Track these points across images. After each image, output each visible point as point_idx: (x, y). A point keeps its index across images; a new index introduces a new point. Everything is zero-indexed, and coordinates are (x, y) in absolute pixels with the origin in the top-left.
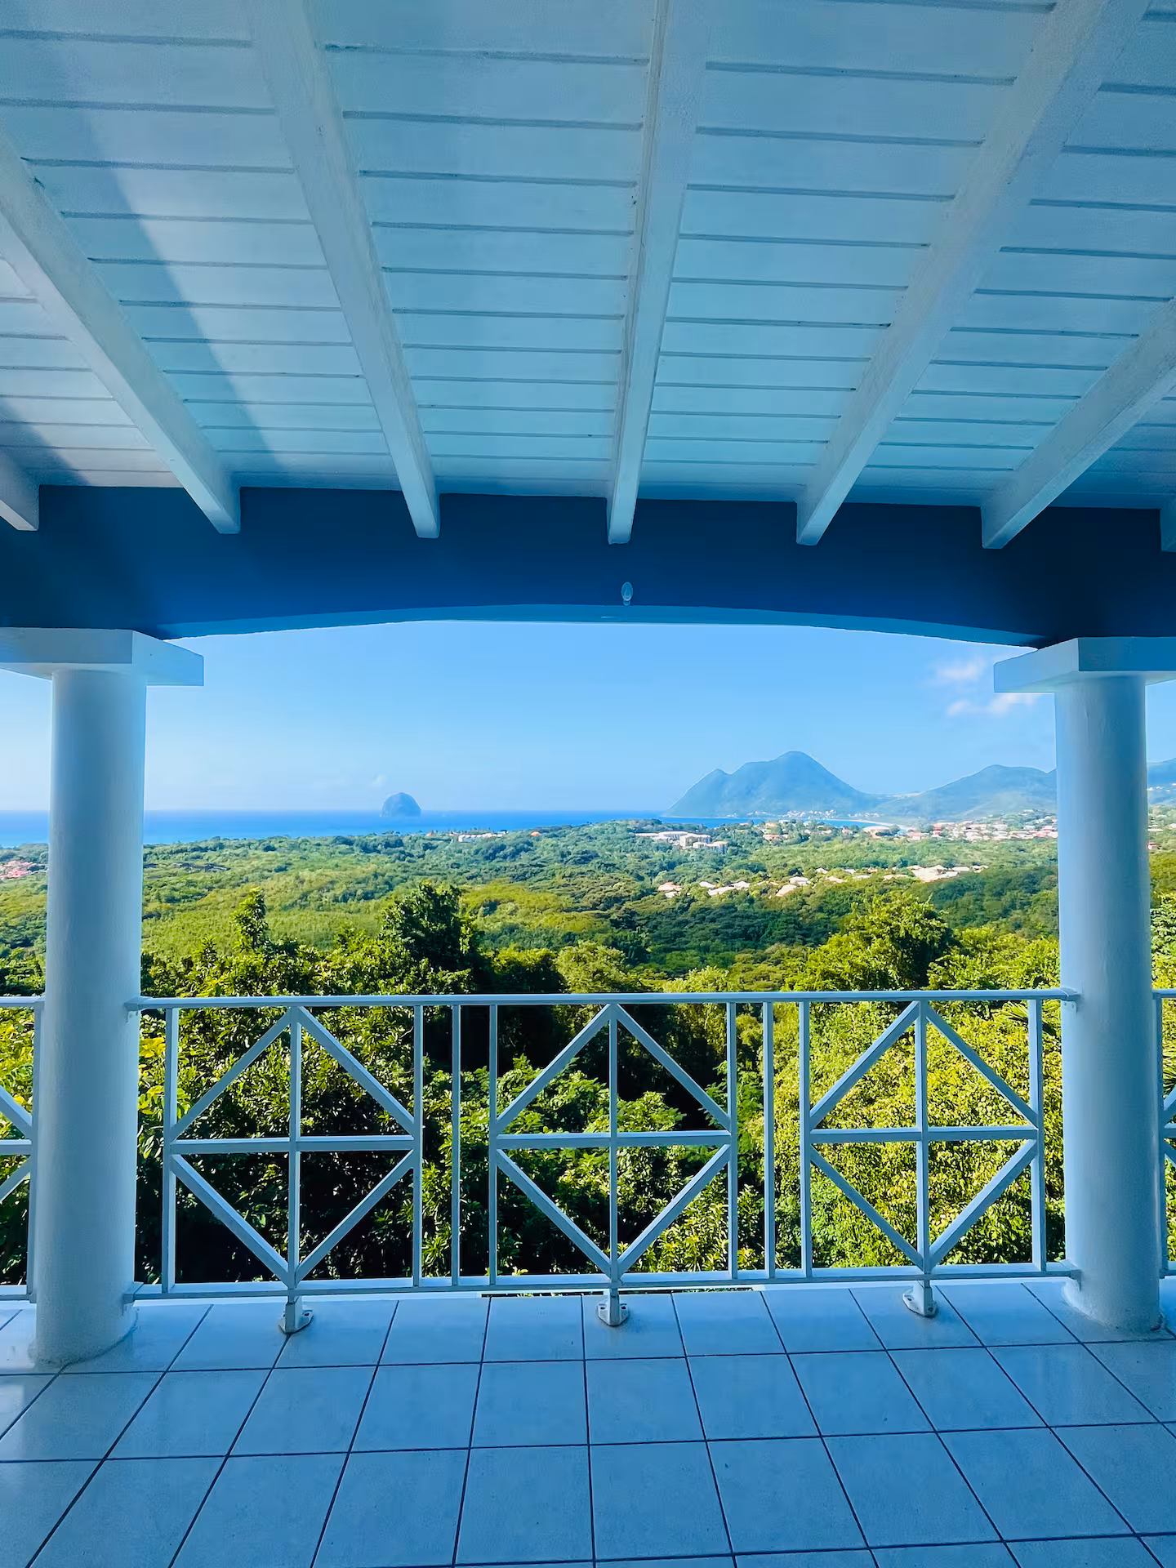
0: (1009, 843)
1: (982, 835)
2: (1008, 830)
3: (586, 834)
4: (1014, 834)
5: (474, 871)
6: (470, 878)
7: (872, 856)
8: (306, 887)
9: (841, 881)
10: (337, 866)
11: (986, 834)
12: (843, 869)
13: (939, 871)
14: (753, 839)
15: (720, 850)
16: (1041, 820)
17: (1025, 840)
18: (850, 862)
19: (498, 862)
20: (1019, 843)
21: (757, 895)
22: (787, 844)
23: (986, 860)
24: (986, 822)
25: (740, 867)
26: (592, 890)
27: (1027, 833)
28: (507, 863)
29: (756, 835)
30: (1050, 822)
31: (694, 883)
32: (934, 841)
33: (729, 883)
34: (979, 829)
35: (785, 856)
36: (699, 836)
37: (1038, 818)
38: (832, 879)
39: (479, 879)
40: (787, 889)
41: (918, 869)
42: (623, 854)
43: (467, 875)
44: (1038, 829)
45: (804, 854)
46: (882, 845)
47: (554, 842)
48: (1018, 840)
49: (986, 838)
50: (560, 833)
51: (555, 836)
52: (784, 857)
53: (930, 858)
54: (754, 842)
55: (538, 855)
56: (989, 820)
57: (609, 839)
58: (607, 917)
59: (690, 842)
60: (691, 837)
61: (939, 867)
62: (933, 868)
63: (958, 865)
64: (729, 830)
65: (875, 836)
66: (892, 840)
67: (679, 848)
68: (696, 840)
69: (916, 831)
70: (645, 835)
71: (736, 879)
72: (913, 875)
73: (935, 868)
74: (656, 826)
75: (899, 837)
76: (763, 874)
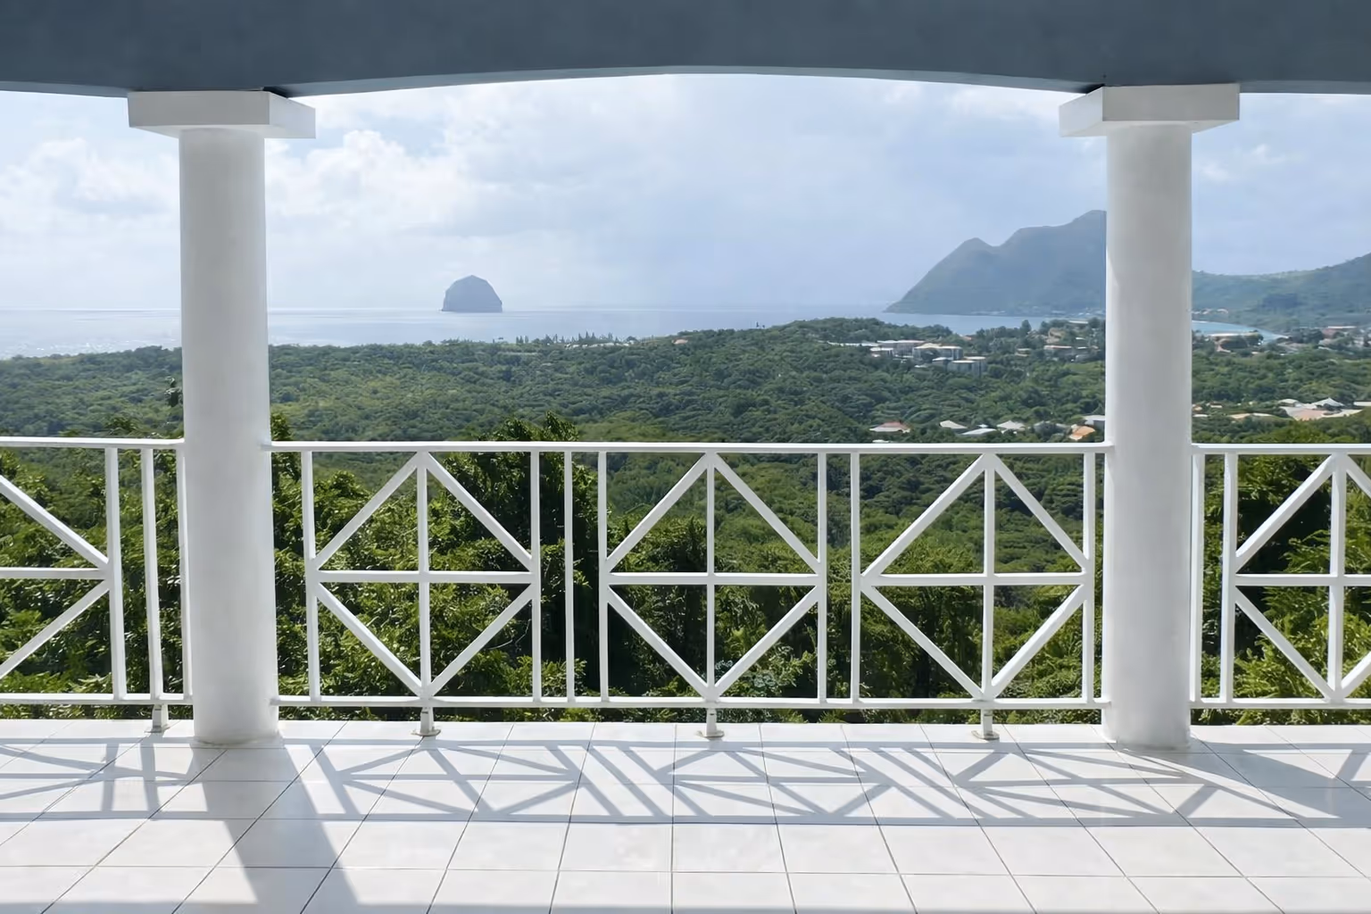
3: (757, 343)
14: (1028, 352)
15: (975, 370)
22: (1081, 361)
25: (1004, 399)
29: (1034, 346)
31: (931, 423)
32: (1321, 357)
33: (986, 423)
36: (942, 347)
46: (1229, 364)
52: (1075, 384)
53: (1313, 386)
54: (1031, 357)
57: (796, 351)
59: (929, 356)
60: (931, 350)
61: (1330, 402)
62: (1317, 403)
63: (1363, 397)
64: (991, 339)
65: (1220, 349)
66: (1246, 355)
67: (909, 366)
68: (936, 353)
69: (1291, 340)
70: (858, 345)
71: (997, 417)
72: (1284, 415)
73: (1322, 403)
74: (874, 329)
75: (1262, 350)
76: (1041, 409)
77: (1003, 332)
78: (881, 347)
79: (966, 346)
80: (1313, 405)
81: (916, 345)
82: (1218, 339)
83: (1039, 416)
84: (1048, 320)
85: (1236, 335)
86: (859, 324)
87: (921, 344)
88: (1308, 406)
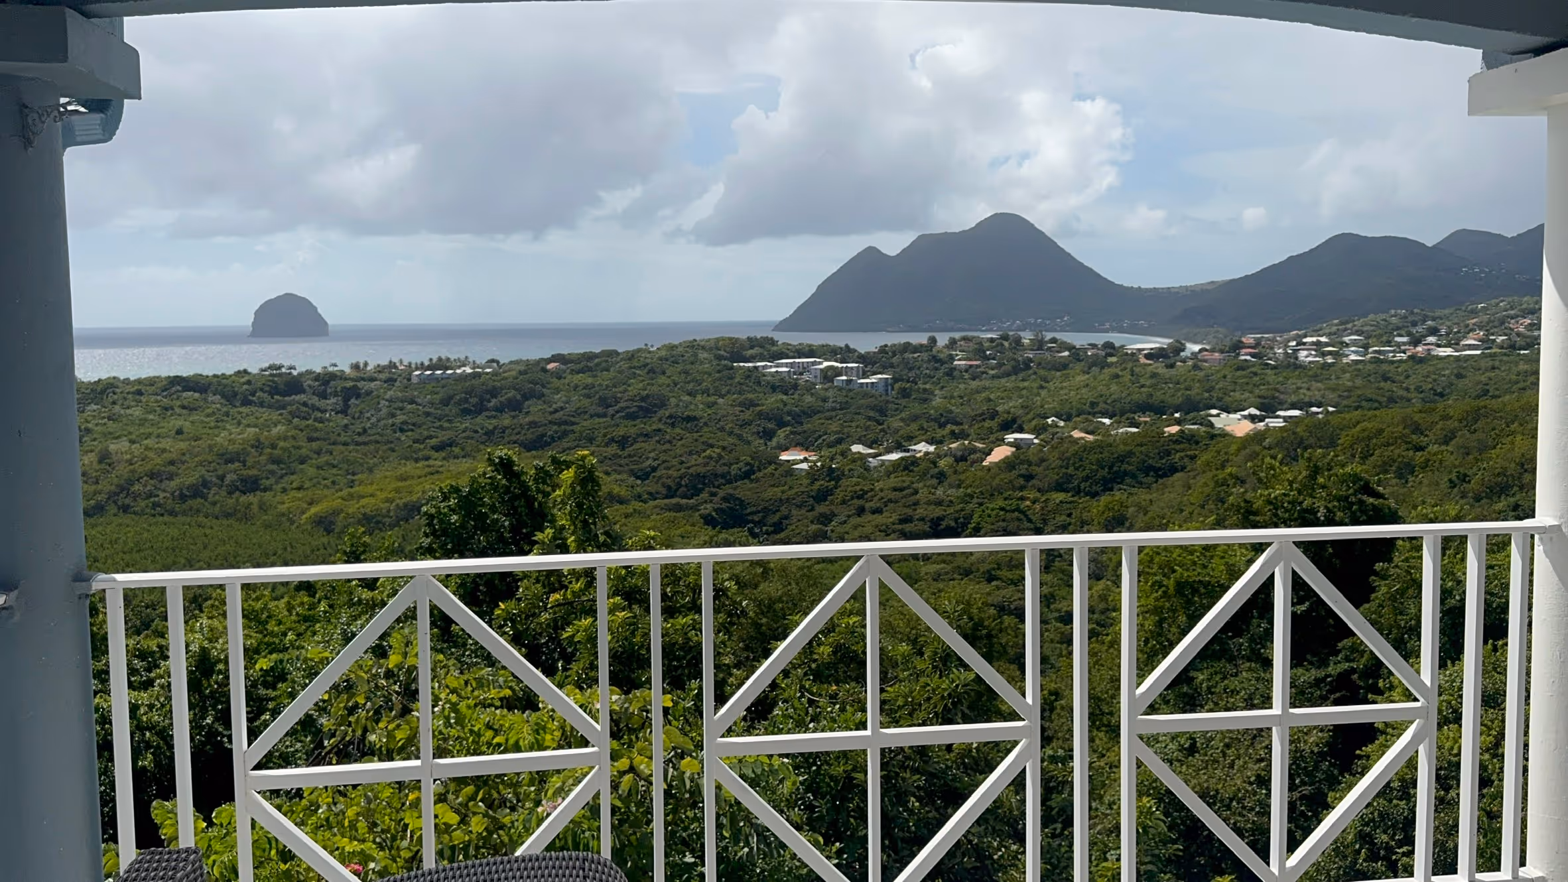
0: (1369, 367)
1: (1324, 354)
2: (1366, 347)
3: (645, 365)
4: (1375, 352)
5: (444, 436)
6: (437, 449)
7: (1139, 396)
8: (122, 470)
9: (1090, 438)
10: (179, 432)
11: (1330, 353)
12: (1090, 417)
13: (1253, 418)
14: (937, 369)
15: (881, 389)
16: (1420, 329)
17: (1393, 362)
18: (1102, 406)
19: (489, 417)
20: (1385, 367)
21: (951, 466)
22: (993, 377)
23: (1331, 396)
24: (1327, 331)
25: (915, 418)
26: (664, 465)
27: (1399, 350)
28: (506, 420)
29: (942, 362)
30: (1434, 331)
31: (840, 447)
32: (1243, 366)
33: (899, 447)
34: (1318, 343)
35: (992, 397)
36: (845, 365)
37: (1414, 324)
38: (1077, 434)
39: (456, 450)
40: (1000, 454)
41: (1218, 415)
42: (712, 399)
43: (434, 442)
44: (1416, 342)
45: (1024, 392)
46: (1154, 375)
47: (590, 380)
48: (1382, 361)
49: (1330, 360)
50: (597, 365)
51: (590, 369)
52: (990, 400)
53: (1237, 395)
54: (940, 374)
55: (560, 404)
56: (1334, 329)
57: (686, 373)
58: (695, 508)
59: (828, 376)
60: (831, 367)
61: (1253, 411)
62: (1243, 413)
63: (1285, 406)
64: (894, 354)
65: (1143, 360)
66: (1172, 366)
67: (810, 387)
68: (839, 372)
69: (1212, 351)
70: (750, 365)
71: (911, 439)
72: (1211, 425)
73: (1246, 413)
74: (767, 348)
75: (1184, 361)
76: (956, 429)
77: (907, 347)
78: (777, 366)
79: (869, 362)
80: (1238, 416)
81: (814, 363)
82: (1140, 350)
83: (955, 436)
84: (957, 335)
85: (1157, 345)
86: (753, 342)
87: (820, 363)
88: (1231, 416)
